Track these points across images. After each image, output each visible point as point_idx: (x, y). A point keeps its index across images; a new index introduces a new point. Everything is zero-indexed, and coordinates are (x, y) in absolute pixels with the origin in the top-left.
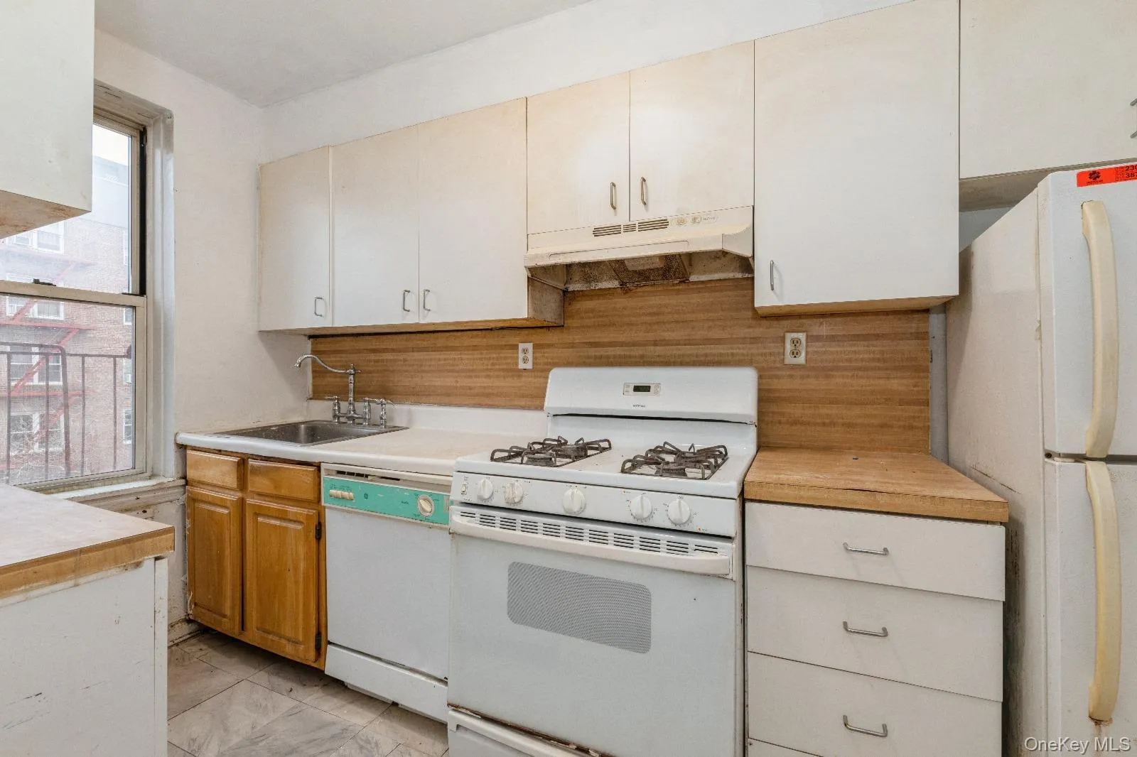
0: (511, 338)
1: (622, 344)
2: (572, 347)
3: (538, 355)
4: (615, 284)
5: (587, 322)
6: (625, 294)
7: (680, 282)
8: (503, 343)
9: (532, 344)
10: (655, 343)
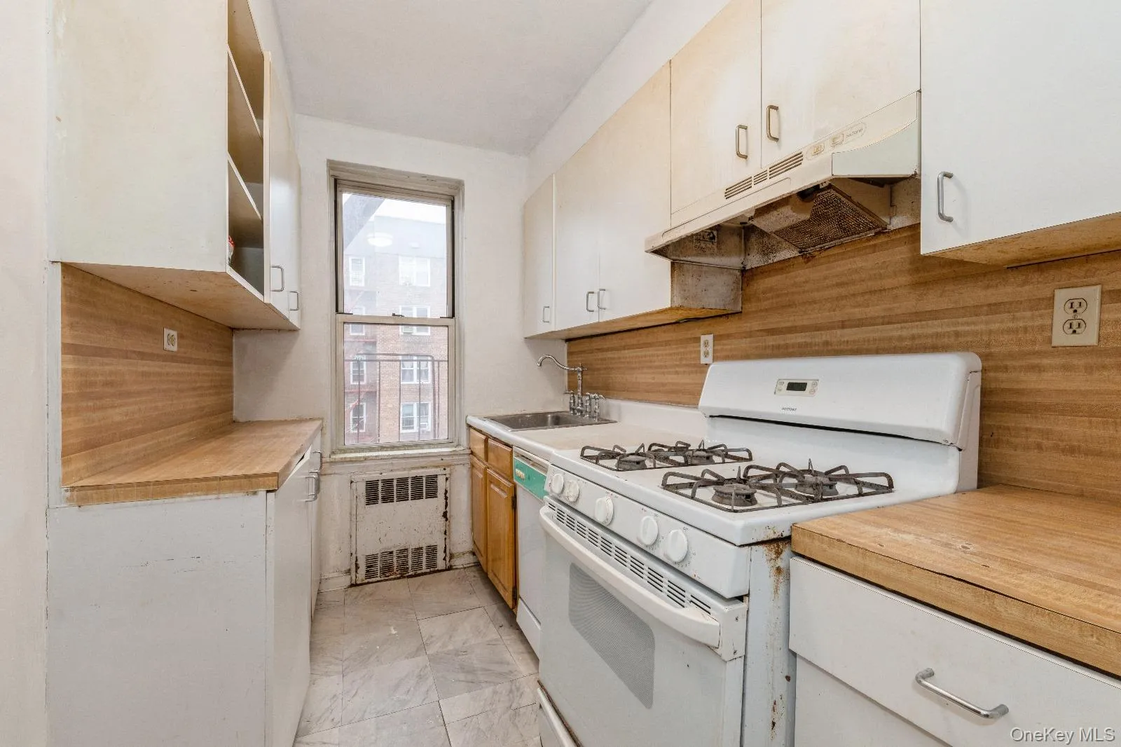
0: (694, 330)
1: (803, 329)
2: (750, 337)
3: (718, 347)
4: (795, 253)
5: (766, 304)
6: (806, 263)
7: (876, 234)
8: (689, 336)
9: (712, 335)
10: (843, 325)
